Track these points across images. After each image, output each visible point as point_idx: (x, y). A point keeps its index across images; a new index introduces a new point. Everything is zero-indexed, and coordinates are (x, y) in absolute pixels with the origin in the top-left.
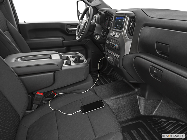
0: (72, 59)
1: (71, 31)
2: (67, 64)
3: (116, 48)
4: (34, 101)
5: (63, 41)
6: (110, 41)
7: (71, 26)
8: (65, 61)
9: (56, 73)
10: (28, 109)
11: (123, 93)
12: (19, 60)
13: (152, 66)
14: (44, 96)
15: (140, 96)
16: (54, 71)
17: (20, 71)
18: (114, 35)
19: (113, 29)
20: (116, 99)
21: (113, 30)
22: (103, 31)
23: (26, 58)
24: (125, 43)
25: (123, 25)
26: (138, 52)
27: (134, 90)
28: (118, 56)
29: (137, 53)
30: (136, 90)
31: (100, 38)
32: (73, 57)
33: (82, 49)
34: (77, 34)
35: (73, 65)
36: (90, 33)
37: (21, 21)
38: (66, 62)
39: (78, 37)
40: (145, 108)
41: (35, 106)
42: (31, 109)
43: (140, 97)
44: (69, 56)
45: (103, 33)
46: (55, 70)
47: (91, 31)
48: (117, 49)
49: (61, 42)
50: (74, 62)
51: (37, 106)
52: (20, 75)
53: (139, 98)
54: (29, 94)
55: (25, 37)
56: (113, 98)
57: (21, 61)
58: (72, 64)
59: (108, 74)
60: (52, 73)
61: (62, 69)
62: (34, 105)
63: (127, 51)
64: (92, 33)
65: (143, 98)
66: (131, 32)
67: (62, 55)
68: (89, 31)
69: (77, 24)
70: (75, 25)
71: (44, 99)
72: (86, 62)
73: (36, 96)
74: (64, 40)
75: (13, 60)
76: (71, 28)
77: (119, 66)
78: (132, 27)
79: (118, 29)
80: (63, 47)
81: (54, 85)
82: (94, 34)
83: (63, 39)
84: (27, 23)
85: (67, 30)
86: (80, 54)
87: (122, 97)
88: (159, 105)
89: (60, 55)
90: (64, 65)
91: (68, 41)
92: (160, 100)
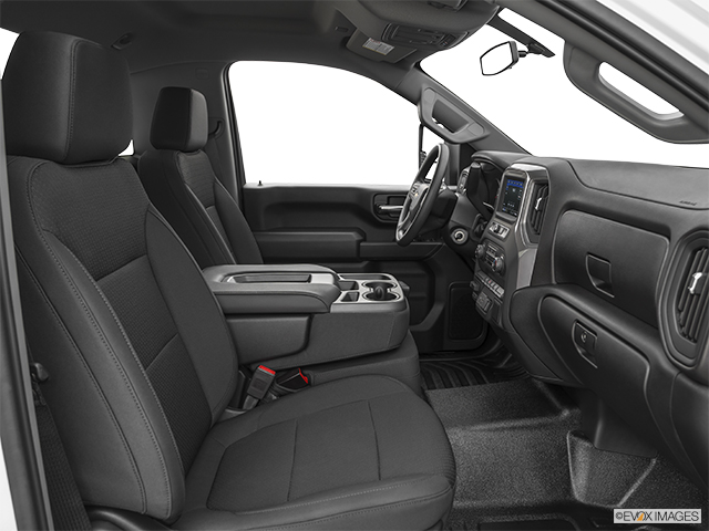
0: (363, 290)
1: (387, 212)
2: (347, 298)
3: (495, 267)
4: (251, 389)
5: (360, 241)
6: (486, 249)
7: (389, 198)
8: (344, 293)
9: (314, 320)
10: (231, 405)
11: (519, 417)
12: (231, 279)
13: (578, 322)
14: (277, 379)
15: (575, 434)
16: (310, 315)
17: (231, 304)
18: (497, 232)
19: (498, 213)
20: (489, 430)
21: (497, 217)
22: (480, 218)
23: (248, 278)
24: (520, 254)
25: (519, 202)
26: (554, 282)
27: (557, 412)
28: (501, 292)
29: (552, 285)
30: (566, 413)
31: (469, 238)
32: (368, 285)
33: (419, 271)
34: (400, 224)
35: (363, 303)
36: (439, 222)
37: (252, 180)
38: (347, 294)
39: (401, 233)
40: (590, 479)
41: (249, 402)
42: (240, 407)
43: (576, 439)
44: (360, 282)
45: (478, 223)
46: (313, 312)
47: (441, 217)
48: (499, 272)
49: (355, 246)
50: (369, 296)
51: (255, 402)
52: (228, 315)
53: (572, 443)
54: (240, 367)
55: (255, 227)
56: (481, 427)
57: (234, 281)
58: (361, 300)
59: (501, 366)
60: (305, 319)
61: (332, 310)
62: (248, 397)
63: (524, 277)
64: (443, 221)
65: (587, 444)
66: (538, 222)
67: (342, 279)
68: (432, 214)
69: (407, 193)
70: (398, 196)
71: (276, 388)
72: (402, 298)
73: (256, 375)
74: (364, 240)
75: (218, 278)
76: (388, 204)
77: (500, 323)
78: (540, 210)
79: (508, 213)
80: (358, 259)
81: (305, 353)
82: (451, 225)
83: (361, 238)
84: (264, 186)
85: (377, 208)
86: (393, 280)
87: (513, 428)
88: (644, 476)
89: (336, 278)
90: (338, 301)
91: (374, 244)
92: (649, 461)
